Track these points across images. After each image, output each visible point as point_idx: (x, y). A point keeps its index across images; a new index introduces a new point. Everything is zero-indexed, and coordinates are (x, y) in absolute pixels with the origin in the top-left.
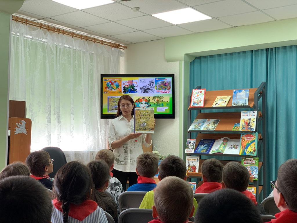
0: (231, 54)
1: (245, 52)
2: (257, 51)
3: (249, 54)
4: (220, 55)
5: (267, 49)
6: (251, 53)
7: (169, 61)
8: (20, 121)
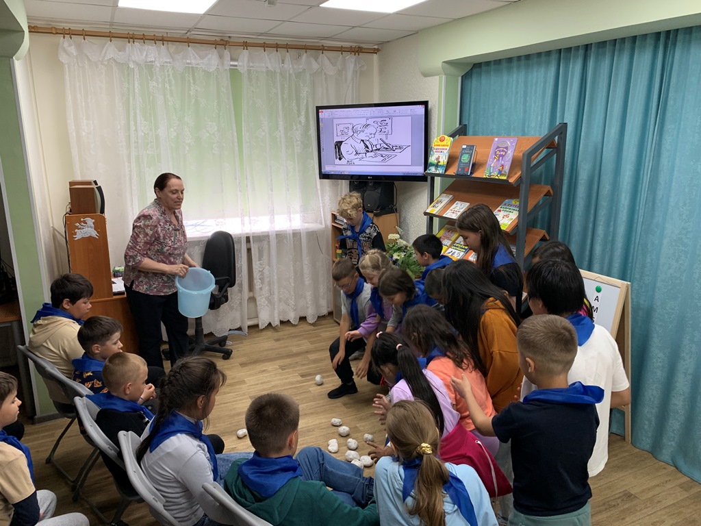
0: (528, 57)
1: (549, 53)
2: (569, 50)
3: (554, 57)
4: (510, 60)
5: (587, 45)
6: (557, 55)
7: (426, 75)
8: (82, 219)
